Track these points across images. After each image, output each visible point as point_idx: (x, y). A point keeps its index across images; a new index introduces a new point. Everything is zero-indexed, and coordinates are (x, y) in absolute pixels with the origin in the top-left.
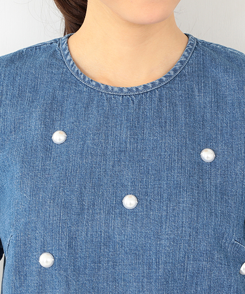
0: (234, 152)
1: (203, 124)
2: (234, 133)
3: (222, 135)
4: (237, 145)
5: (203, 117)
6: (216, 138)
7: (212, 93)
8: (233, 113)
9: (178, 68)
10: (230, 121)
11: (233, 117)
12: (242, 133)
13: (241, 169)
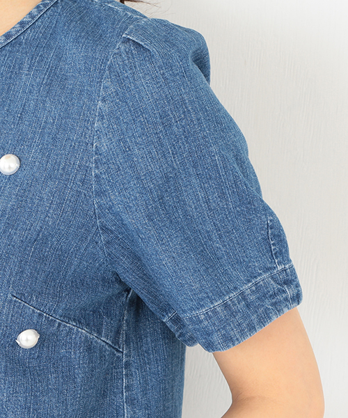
0: (49, 165)
1: (20, 117)
2: (58, 137)
3: (42, 134)
4: (57, 155)
5: (24, 106)
6: (33, 138)
7: (47, 71)
8: (68, 105)
9: (14, 33)
10: (60, 115)
11: (66, 110)
12: (69, 139)
13: (51, 192)
